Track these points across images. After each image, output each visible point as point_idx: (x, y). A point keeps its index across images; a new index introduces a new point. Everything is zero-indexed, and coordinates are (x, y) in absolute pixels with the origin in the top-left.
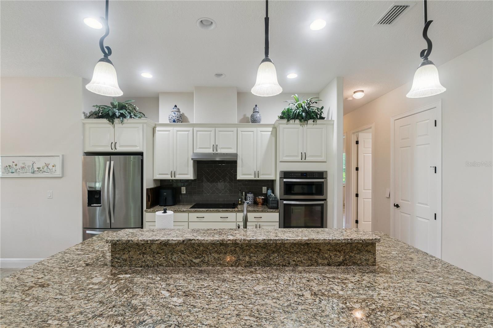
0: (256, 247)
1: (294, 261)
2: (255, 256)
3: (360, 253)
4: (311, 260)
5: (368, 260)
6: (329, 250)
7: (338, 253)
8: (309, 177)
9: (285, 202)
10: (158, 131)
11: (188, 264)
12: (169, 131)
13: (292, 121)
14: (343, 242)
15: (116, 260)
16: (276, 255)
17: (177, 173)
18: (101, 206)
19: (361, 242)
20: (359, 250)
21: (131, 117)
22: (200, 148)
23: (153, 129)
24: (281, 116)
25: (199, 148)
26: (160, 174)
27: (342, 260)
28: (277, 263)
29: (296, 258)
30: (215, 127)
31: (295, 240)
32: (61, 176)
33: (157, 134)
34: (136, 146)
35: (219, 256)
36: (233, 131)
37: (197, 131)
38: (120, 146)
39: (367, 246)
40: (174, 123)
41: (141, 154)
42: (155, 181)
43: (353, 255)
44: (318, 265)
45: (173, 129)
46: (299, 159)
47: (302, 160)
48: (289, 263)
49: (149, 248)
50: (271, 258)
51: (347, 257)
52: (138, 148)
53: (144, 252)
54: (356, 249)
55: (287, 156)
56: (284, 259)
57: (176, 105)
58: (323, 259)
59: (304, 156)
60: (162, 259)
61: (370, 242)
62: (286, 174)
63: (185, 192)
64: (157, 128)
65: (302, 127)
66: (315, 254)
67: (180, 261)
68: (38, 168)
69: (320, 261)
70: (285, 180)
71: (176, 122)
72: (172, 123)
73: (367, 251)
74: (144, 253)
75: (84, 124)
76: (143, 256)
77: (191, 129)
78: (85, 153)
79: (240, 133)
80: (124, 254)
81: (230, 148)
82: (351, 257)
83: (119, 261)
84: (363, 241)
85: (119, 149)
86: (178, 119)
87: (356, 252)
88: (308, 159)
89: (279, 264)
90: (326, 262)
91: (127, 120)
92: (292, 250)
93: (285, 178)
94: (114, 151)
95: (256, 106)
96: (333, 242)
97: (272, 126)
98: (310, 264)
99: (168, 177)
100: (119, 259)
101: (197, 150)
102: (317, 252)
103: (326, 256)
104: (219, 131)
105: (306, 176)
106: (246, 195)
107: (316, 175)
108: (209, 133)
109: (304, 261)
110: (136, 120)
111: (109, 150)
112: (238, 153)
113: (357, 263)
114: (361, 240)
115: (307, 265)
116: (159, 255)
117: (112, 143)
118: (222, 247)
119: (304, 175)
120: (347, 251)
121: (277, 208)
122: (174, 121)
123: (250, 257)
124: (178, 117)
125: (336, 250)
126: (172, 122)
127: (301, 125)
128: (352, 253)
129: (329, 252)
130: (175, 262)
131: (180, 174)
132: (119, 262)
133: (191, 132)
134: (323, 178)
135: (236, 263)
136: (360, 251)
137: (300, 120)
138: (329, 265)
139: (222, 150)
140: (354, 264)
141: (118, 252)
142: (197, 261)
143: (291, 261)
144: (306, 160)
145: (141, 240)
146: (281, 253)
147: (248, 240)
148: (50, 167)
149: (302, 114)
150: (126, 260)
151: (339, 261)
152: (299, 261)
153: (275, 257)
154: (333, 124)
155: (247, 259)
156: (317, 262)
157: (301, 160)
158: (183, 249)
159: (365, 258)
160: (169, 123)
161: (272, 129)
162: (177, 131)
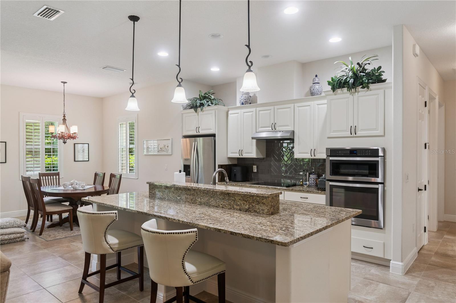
0: (203, 193)
1: (221, 204)
2: (203, 199)
3: (258, 204)
4: (230, 205)
5: (264, 210)
6: (240, 200)
7: (245, 202)
8: (359, 155)
9: (331, 183)
10: (230, 114)
11: (175, 200)
12: (238, 113)
13: (339, 91)
14: (245, 194)
16: (213, 199)
17: (244, 151)
18: (190, 177)
19: (256, 195)
20: (258, 201)
21: (209, 105)
23: (227, 112)
25: (261, 127)
26: (232, 153)
27: (248, 207)
28: (213, 205)
29: (222, 202)
30: (274, 105)
31: (219, 190)
32: (170, 154)
33: (230, 116)
34: (210, 129)
35: (187, 196)
36: (290, 108)
37: (260, 111)
38: (202, 130)
39: (263, 199)
41: (214, 135)
42: (230, 159)
43: (254, 205)
44: (234, 209)
45: (241, 111)
46: (348, 134)
47: (352, 135)
48: (219, 206)
50: (210, 201)
51: (251, 206)
52: (213, 130)
53: (159, 190)
54: (256, 201)
55: (334, 131)
56: (217, 203)
58: (237, 205)
59: (353, 131)
61: (262, 195)
62: (333, 152)
63: (256, 171)
64: (229, 112)
65: (353, 95)
66: (232, 202)
67: (172, 198)
68: (161, 148)
69: (235, 206)
70: (331, 158)
71: (244, 105)
73: (263, 203)
75: (182, 114)
77: (254, 109)
78: (183, 136)
79: (297, 109)
80: (153, 190)
81: (287, 126)
82: (253, 206)
84: (257, 195)
85: (202, 132)
86: (245, 101)
87: (256, 203)
88: (359, 133)
89: (214, 206)
90: (238, 208)
91: (206, 108)
92: (221, 197)
93: (331, 156)
94: (198, 134)
95: (316, 76)
96: (239, 193)
98: (230, 208)
99: (237, 155)
100: (151, 193)
101: (259, 129)
102: (233, 200)
103: (239, 203)
104: (278, 109)
105: (356, 153)
106: (309, 176)
107: (368, 153)
108: (269, 111)
109: (227, 206)
110: (213, 107)
111: (194, 133)
112: (295, 131)
113: (257, 212)
114: (256, 194)
115: (228, 208)
116: (165, 193)
117: (197, 127)
118: (188, 191)
119: (353, 152)
120: (251, 201)
121: (324, 190)
122: (243, 104)
123: (201, 199)
124: (245, 100)
125: (244, 200)
128: (254, 203)
129: (240, 201)
130: (170, 198)
131: (246, 153)
133: (254, 113)
134: (378, 156)
135: (195, 202)
136: (258, 203)
137: (348, 88)
138: (240, 210)
139: (280, 128)
140: (255, 211)
141: (151, 189)
142: (179, 198)
143: (220, 204)
144: (357, 135)
146: (215, 198)
147: (198, 188)
148: (166, 147)
149: (349, 80)
151: (246, 208)
152: (224, 205)
153: (212, 202)
155: (199, 200)
156: (233, 207)
157: (350, 135)
158: (173, 190)
159: (262, 208)
160: (240, 105)
162: (244, 113)
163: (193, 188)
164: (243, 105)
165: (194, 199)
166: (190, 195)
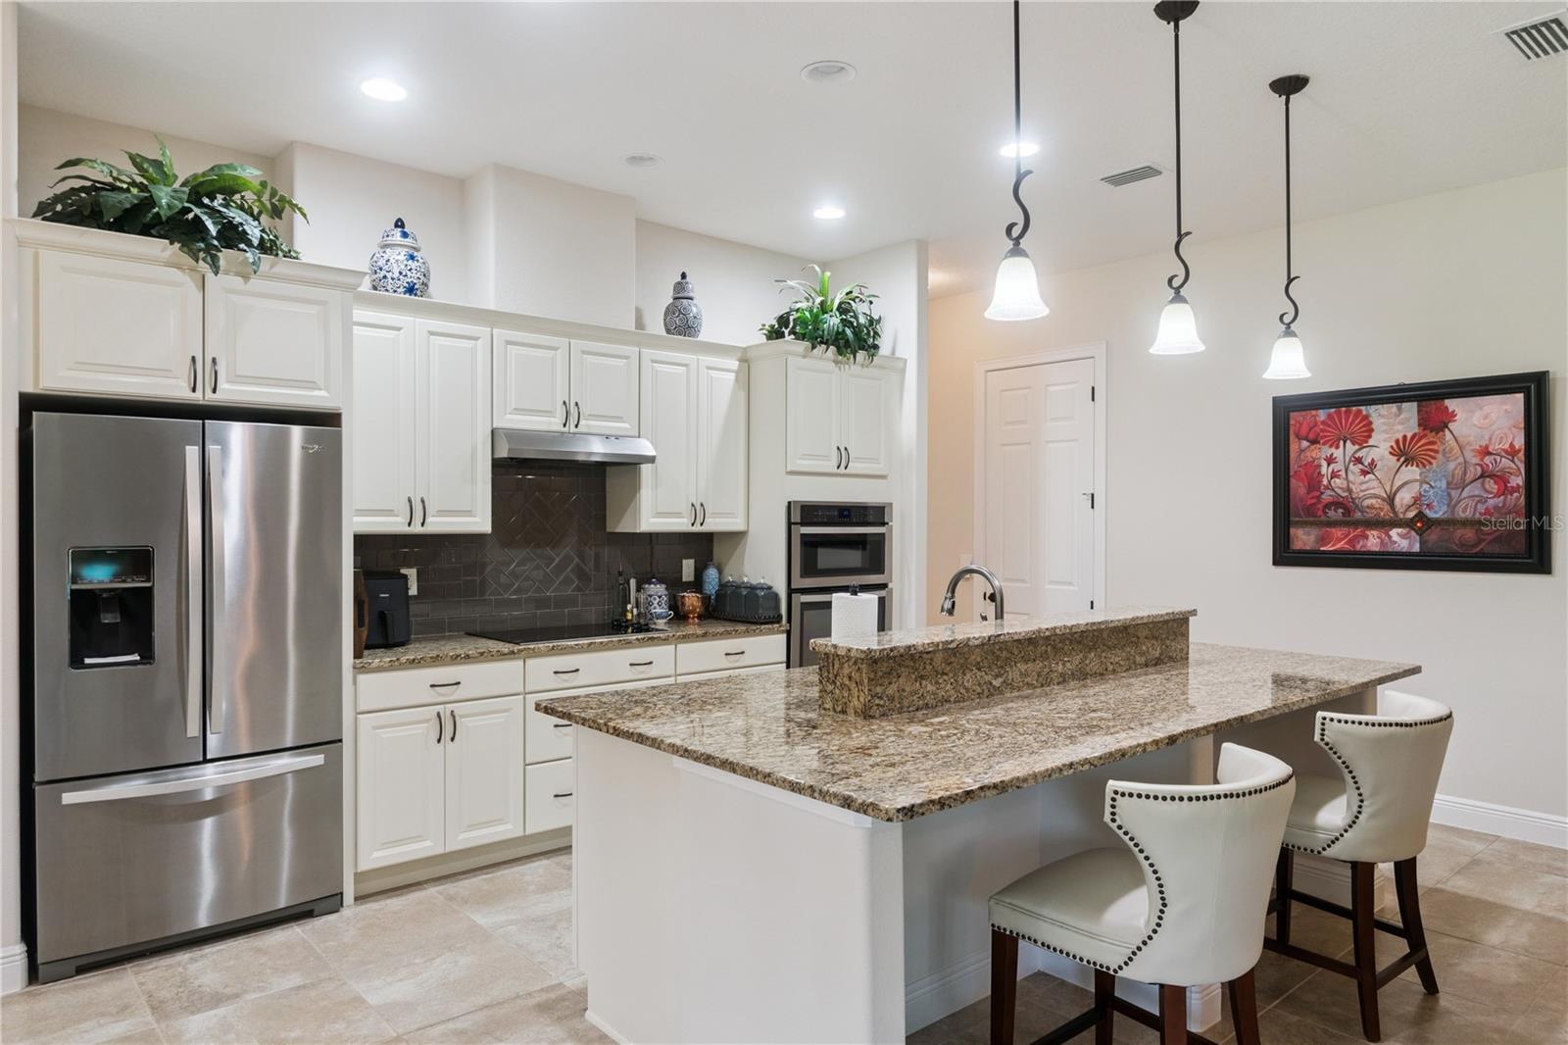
1: (1112, 663)
2: (1069, 661)
3: (1175, 638)
4: (1129, 660)
6: (1148, 637)
7: (1155, 642)
8: (853, 520)
9: (803, 598)
11: (986, 693)
12: (399, 329)
13: (820, 350)
14: (1165, 618)
15: (877, 702)
16: (1093, 655)
17: (436, 506)
19: (1181, 616)
22: (518, 410)
24: (772, 327)
25: (514, 409)
27: (1159, 654)
28: (1094, 670)
29: (1114, 657)
30: (572, 336)
35: (1026, 667)
36: (625, 358)
37: (509, 343)
38: (243, 381)
40: (407, 296)
43: (1169, 643)
44: (1136, 667)
45: (414, 321)
46: (832, 465)
47: (842, 470)
48: (1107, 669)
49: (931, 664)
50: (1088, 662)
51: (1164, 648)
52: (323, 393)
53: (922, 673)
54: (1171, 631)
55: (805, 457)
56: (1101, 662)
57: (399, 220)
59: (844, 459)
60: (949, 687)
62: (806, 513)
63: (416, 591)
65: (843, 369)
66: (1133, 648)
67: (974, 687)
69: (1138, 660)
70: (803, 530)
71: (416, 295)
72: (402, 295)
73: (1181, 632)
74: (922, 677)
76: (921, 684)
77: (482, 331)
78: (31, 397)
79: (645, 362)
80: (890, 683)
81: (619, 419)
82: (1167, 647)
83: (882, 702)
85: (230, 392)
88: (854, 468)
93: (804, 524)
94: (204, 398)
95: (684, 276)
97: (739, 354)
99: (393, 525)
100: (881, 698)
101: (508, 416)
103: (1144, 648)
104: (584, 352)
105: (849, 516)
107: (869, 515)
108: (550, 353)
115: (1125, 669)
116: (945, 677)
117: (195, 360)
119: (844, 513)
120: (1164, 635)
121: (778, 619)
122: (410, 290)
123: (1064, 664)
125: (1153, 636)
126: (402, 290)
127: (836, 362)
128: (1169, 639)
130: (967, 690)
131: (441, 513)
132: (881, 706)
133: (482, 346)
134: (883, 524)
135: (1047, 678)
136: (1175, 634)
137: (840, 350)
138: (1146, 665)
139: (590, 423)
141: (880, 682)
142: (997, 683)
143: (1108, 664)
144: (848, 471)
145: (928, 644)
146: (1099, 649)
149: (844, 331)
150: (892, 699)
151: (1156, 656)
152: (1117, 663)
153: (1091, 660)
154: (903, 371)
156: (1134, 662)
157: (836, 471)
158: (979, 660)
159: (1179, 648)
161: (740, 366)
162: (432, 333)
163: (1058, 631)
164: (413, 297)
165: (1046, 670)
166: (1035, 660)
